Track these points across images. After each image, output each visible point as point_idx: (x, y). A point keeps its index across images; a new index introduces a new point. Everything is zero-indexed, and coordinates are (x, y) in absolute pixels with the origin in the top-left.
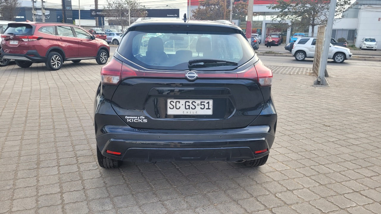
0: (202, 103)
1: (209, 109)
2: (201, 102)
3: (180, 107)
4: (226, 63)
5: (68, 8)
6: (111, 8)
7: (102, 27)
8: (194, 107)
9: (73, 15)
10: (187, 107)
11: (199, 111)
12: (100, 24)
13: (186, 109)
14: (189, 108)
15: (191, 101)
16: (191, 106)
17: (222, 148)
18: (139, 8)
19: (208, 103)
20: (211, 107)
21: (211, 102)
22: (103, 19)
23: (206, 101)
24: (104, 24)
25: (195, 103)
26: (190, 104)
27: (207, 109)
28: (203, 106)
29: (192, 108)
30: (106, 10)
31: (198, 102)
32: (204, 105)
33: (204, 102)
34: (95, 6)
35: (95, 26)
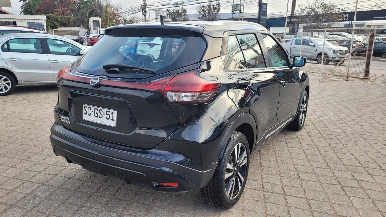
0: (108, 113)
1: (113, 120)
2: (107, 111)
3: (91, 113)
4: (141, 71)
5: (262, 17)
6: (302, 14)
7: (295, 34)
8: (101, 116)
9: (267, 23)
10: (96, 115)
11: (104, 121)
12: (294, 31)
13: (95, 116)
14: (97, 116)
15: (99, 109)
16: (99, 114)
17: (116, 167)
18: (334, 11)
19: (112, 113)
20: (115, 118)
21: (115, 112)
22: (298, 26)
23: (111, 111)
24: (298, 31)
25: (102, 111)
26: (98, 112)
27: (111, 120)
28: (108, 116)
29: (99, 116)
30: (297, 16)
31: (104, 110)
32: (109, 114)
33: (109, 112)
34: (292, 13)
35: (288, 33)
